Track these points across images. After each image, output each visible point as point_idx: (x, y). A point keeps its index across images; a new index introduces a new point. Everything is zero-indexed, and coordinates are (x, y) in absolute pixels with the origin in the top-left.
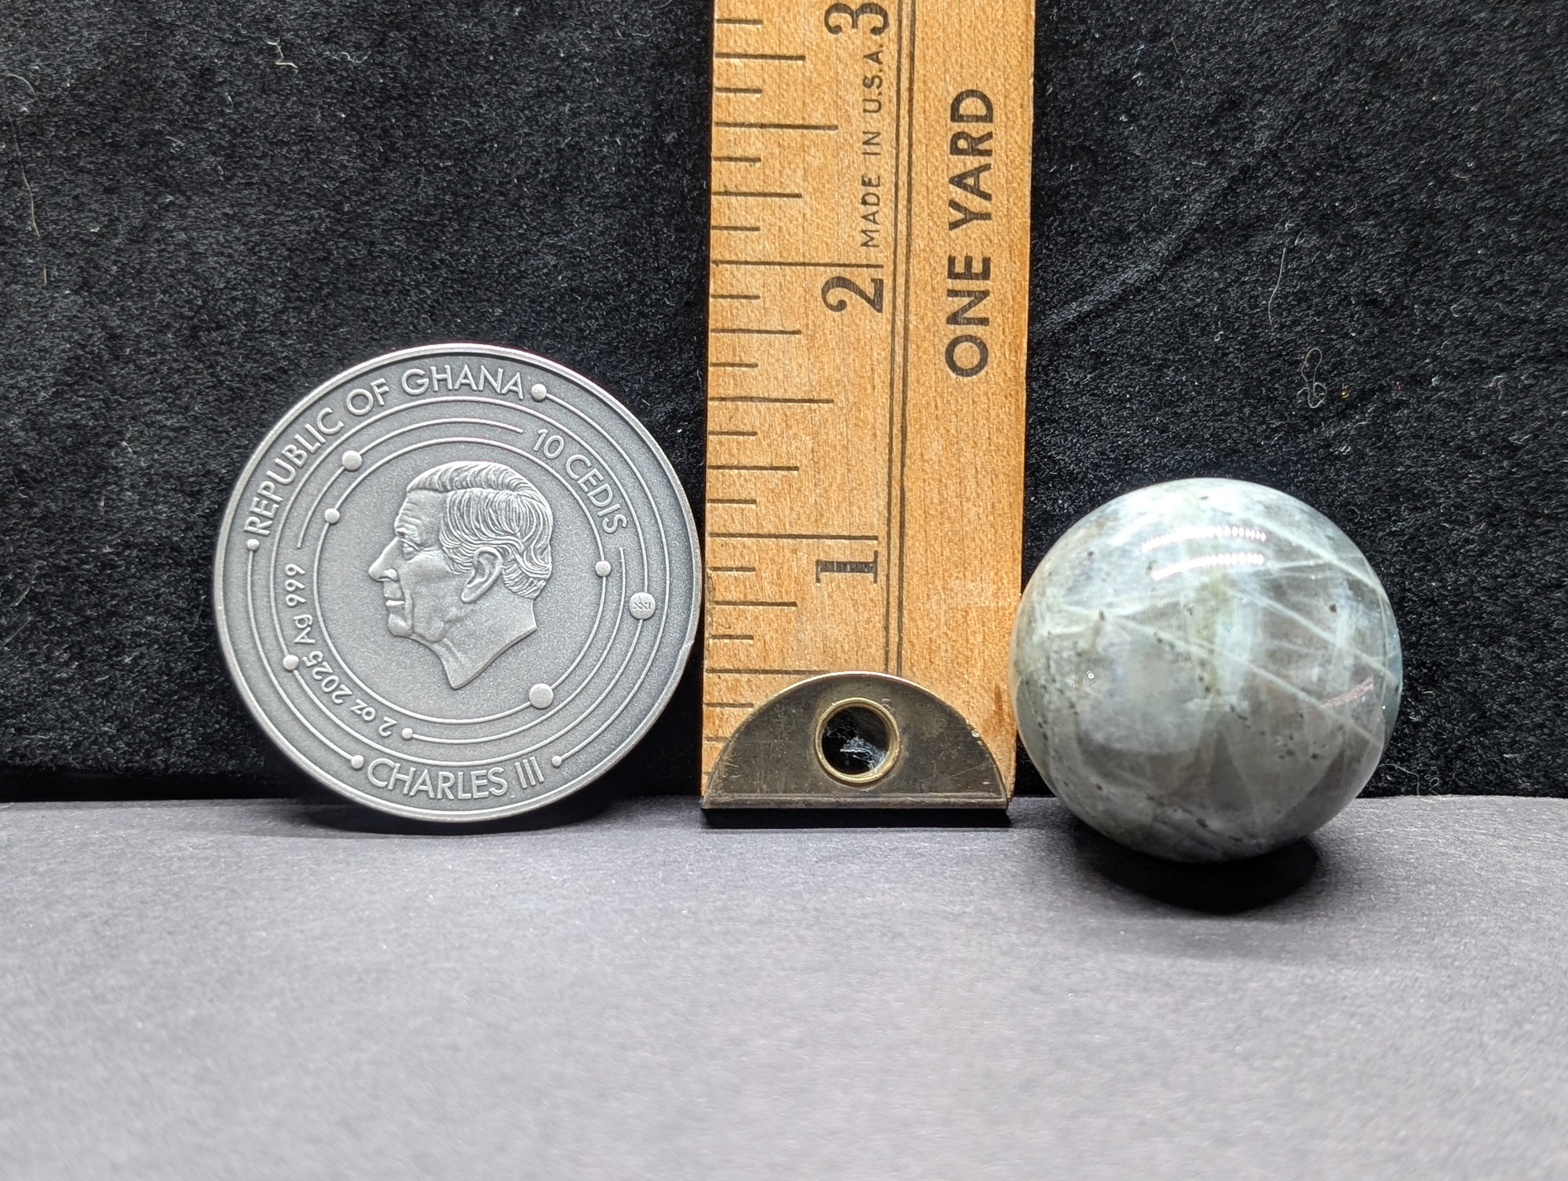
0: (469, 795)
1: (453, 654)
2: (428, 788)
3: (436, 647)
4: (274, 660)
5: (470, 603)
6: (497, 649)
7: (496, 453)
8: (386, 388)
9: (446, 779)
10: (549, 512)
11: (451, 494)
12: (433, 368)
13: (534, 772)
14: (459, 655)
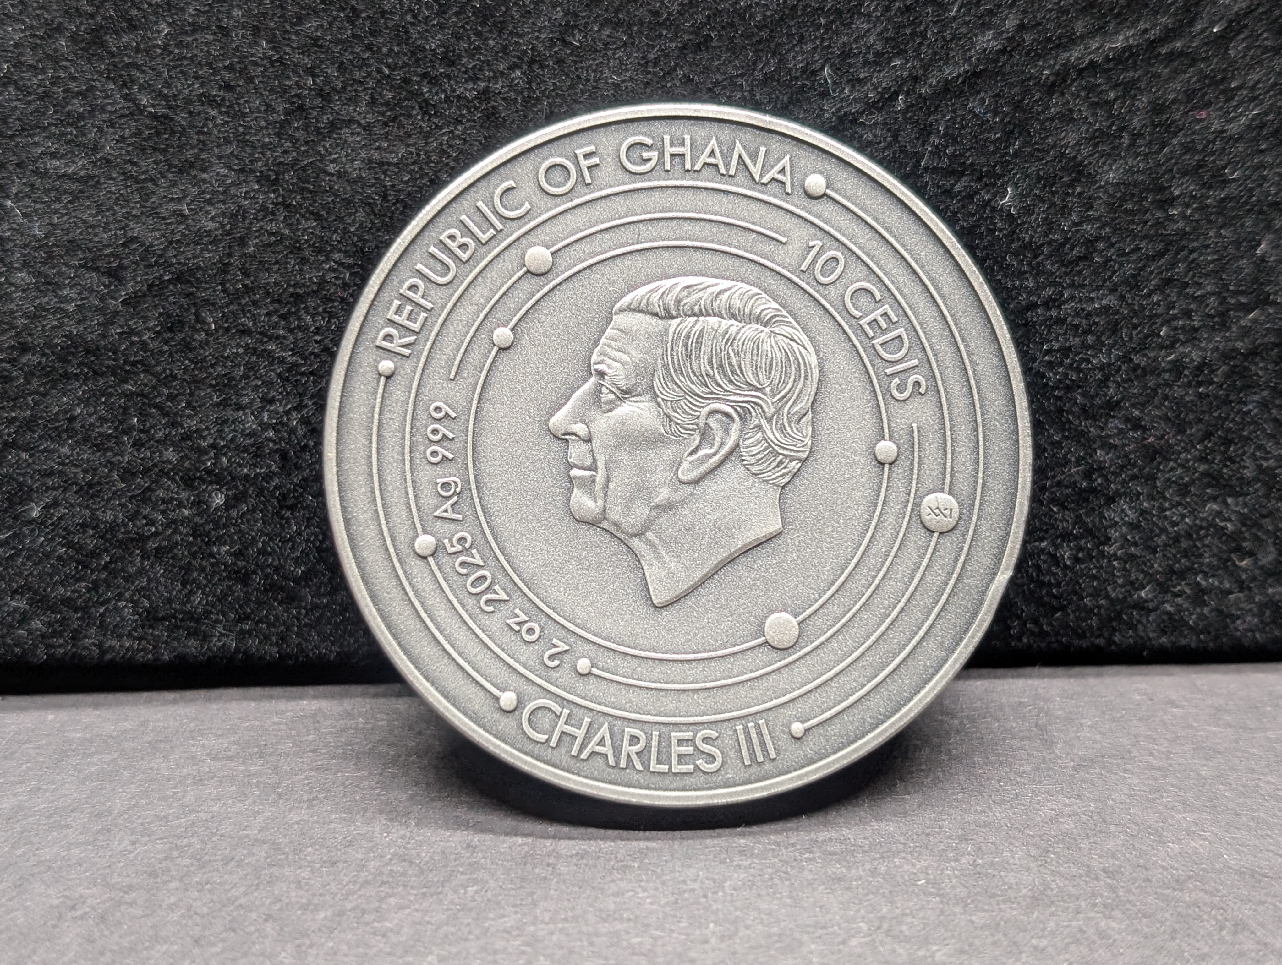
0: (664, 768)
1: (659, 557)
2: (607, 749)
3: (635, 543)
4: (402, 538)
5: (689, 483)
6: (723, 554)
7: (746, 269)
8: (595, 160)
9: (634, 739)
10: (814, 361)
11: (675, 322)
12: (667, 138)
13: (763, 743)
14: (667, 558)
